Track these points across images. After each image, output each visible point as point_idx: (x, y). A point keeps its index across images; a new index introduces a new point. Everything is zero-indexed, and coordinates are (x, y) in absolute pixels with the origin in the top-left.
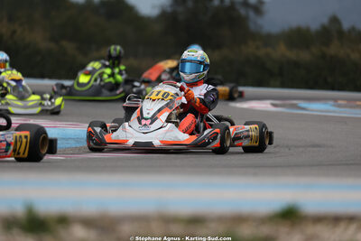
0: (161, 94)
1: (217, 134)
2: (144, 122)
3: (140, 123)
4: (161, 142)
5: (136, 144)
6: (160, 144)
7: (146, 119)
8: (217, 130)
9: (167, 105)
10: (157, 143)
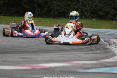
0: (71, 26)
1: (89, 40)
2: (66, 35)
3: (65, 36)
4: (72, 42)
5: (64, 42)
6: (72, 43)
7: (67, 35)
8: (89, 39)
9: (73, 30)
10: (71, 43)
